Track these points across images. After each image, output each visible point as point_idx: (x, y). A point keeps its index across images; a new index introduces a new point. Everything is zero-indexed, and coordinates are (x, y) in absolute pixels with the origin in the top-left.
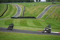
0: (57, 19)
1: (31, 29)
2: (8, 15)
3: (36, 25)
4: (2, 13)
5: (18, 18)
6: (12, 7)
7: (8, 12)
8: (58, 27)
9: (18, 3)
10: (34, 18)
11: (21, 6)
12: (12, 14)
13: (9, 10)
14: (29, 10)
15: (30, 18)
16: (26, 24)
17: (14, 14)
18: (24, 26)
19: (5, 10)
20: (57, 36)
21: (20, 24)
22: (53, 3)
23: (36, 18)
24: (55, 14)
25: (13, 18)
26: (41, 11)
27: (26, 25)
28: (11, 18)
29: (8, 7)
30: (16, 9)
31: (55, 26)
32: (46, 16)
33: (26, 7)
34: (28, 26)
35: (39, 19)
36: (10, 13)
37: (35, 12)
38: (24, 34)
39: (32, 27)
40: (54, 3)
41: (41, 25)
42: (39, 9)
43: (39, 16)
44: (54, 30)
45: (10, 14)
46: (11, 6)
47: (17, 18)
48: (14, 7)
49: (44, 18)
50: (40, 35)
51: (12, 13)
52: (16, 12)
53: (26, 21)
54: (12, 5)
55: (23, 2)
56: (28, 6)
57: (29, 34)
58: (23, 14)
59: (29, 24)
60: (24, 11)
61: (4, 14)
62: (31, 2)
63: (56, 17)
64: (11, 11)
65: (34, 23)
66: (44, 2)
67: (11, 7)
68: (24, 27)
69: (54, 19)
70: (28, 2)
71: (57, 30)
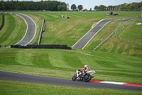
0: (120, 52)
1: (59, 74)
2: (6, 39)
3: (70, 65)
5: (29, 47)
6: (14, 21)
7: (4, 34)
8: (122, 71)
9: (29, 12)
11: (37, 18)
12: (14, 37)
13: (8, 29)
14: (55, 29)
15: (57, 48)
16: (48, 61)
17: (18, 38)
18: (43, 67)
20: (120, 92)
22: (112, 14)
23: (70, 49)
24: (117, 40)
25: (17, 47)
26: (82, 32)
27: (47, 64)
28: (12, 46)
29: (6, 21)
30: (23, 27)
31: (115, 67)
32: (94, 44)
33: (47, 22)
34: (51, 67)
35: (78, 51)
36: (9, 35)
37: (68, 34)
38: (43, 85)
39: (61, 69)
40: (115, 13)
42: (79, 26)
43: (78, 45)
44: (114, 78)
45: (10, 37)
46: (13, 18)
47: (25, 47)
48: (19, 22)
49: (91, 48)
50: (79, 89)
51: (14, 35)
52: (23, 34)
53: (47, 56)
54: (14, 16)
55: (42, 10)
56: (52, 20)
57: (55, 86)
58: (41, 37)
59: (53, 62)
60: (43, 31)
62: (61, 10)
63: (118, 48)
64: (11, 31)
65: (67, 59)
66: (91, 10)
67: (12, 21)
68: (43, 70)
69: (113, 51)
70: (52, 10)
71: (121, 78)
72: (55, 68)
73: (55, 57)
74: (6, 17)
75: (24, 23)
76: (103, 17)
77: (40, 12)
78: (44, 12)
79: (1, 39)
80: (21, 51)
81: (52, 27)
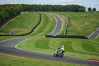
1: (78, 56)
2: (42, 31)
3: (87, 50)
4: (32, 29)
6: (48, 19)
7: (41, 27)
9: (58, 12)
10: (83, 37)
12: (48, 30)
13: (44, 24)
14: (76, 25)
15: (78, 38)
16: (71, 47)
17: (50, 30)
18: (67, 51)
19: (37, 24)
23: (87, 38)
25: (50, 36)
26: (95, 27)
27: (70, 49)
28: (46, 36)
29: (42, 18)
30: (54, 23)
33: (71, 20)
34: (73, 51)
35: (92, 40)
36: (44, 28)
37: (85, 28)
39: (80, 52)
41: (95, 51)
42: (93, 23)
43: (92, 36)
45: (45, 30)
47: (55, 37)
48: (51, 19)
51: (47, 28)
52: (54, 28)
53: (70, 43)
54: (48, 15)
56: (75, 18)
58: (67, 30)
59: (75, 47)
60: (68, 26)
61: (35, 30)
62: (80, 12)
64: (46, 26)
65: (84, 46)
67: (47, 18)
70: (74, 12)
72: (76, 52)
73: (76, 44)
74: (42, 16)
75: (55, 20)
77: (66, 13)
78: (69, 13)
79: (38, 31)
80: (52, 39)
81: (74, 23)
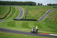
2: (11, 16)
4: (6, 15)
5: (20, 20)
6: (15, 9)
7: (11, 14)
9: (21, 6)
10: (35, 20)
11: (24, 8)
13: (12, 12)
14: (31, 13)
15: (32, 21)
16: (28, 26)
17: (16, 16)
18: (26, 28)
19: (8, 12)
21: (22, 26)
23: (37, 21)
24: (56, 18)
26: (42, 14)
29: (11, 9)
30: (18, 12)
31: (55, 29)
32: (47, 19)
33: (28, 10)
34: (29, 28)
35: (40, 22)
37: (36, 15)
40: (55, 7)
41: (42, 28)
42: (41, 12)
43: (40, 19)
44: (54, 33)
48: (17, 10)
49: (45, 21)
50: (40, 37)
51: (14, 15)
52: (18, 15)
53: (28, 23)
54: (15, 7)
55: (26, 5)
56: (30, 9)
57: (31, 36)
60: (26, 14)
61: (7, 16)
62: (33, 5)
63: (56, 21)
64: (14, 13)
66: (46, 6)
69: (54, 22)
70: (30, 5)
73: (31, 24)
74: (11, 8)
75: (19, 10)
76: (50, 8)
77: (25, 6)
78: (27, 6)
79: (9, 16)
81: (30, 12)
